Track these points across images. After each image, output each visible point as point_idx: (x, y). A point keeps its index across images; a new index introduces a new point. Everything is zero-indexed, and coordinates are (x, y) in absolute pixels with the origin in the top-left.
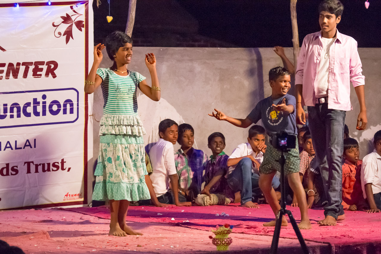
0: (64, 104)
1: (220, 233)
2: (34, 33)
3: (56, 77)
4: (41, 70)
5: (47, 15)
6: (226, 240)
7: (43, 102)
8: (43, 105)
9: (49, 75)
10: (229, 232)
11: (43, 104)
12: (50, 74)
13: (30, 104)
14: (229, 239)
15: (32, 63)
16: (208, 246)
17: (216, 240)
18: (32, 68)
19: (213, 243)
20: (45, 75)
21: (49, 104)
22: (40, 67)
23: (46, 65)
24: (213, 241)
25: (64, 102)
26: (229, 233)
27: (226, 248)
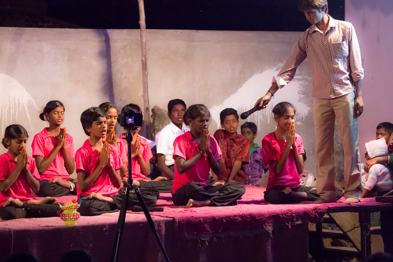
14: (77, 214)
17: (64, 215)
19: (61, 218)
24: (61, 216)
27: (74, 223)
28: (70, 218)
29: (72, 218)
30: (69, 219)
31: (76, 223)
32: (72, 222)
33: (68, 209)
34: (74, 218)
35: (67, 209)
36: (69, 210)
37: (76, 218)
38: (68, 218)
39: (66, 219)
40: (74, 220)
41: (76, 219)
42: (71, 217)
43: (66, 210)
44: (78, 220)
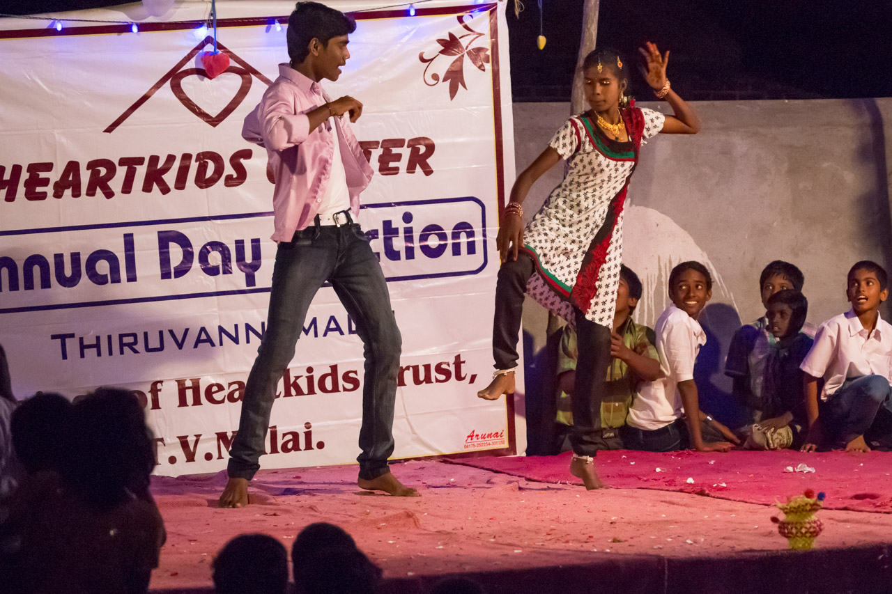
0: (453, 233)
1: (795, 510)
2: (380, 77)
3: (432, 172)
4: (398, 157)
5: (407, 38)
6: (808, 526)
7: (405, 228)
8: (405, 237)
9: (415, 169)
10: (815, 507)
11: (405, 233)
12: (418, 166)
13: (377, 234)
14: (815, 522)
15: (378, 142)
16: (770, 540)
17: (786, 525)
18: (376, 153)
19: (780, 532)
20: (407, 169)
21: (419, 234)
22: (395, 151)
23: (408, 147)
24: (780, 527)
25: (454, 229)
26: (816, 510)
27: (809, 544)
28: (801, 533)
29: (806, 533)
30: (799, 534)
31: (815, 544)
32: (806, 542)
33: (796, 513)
34: (811, 533)
35: (793, 512)
36: (798, 514)
37: (814, 532)
38: (797, 533)
39: (792, 533)
40: (810, 537)
41: (815, 534)
42: (803, 530)
43: (792, 514)
44: (819, 536)
